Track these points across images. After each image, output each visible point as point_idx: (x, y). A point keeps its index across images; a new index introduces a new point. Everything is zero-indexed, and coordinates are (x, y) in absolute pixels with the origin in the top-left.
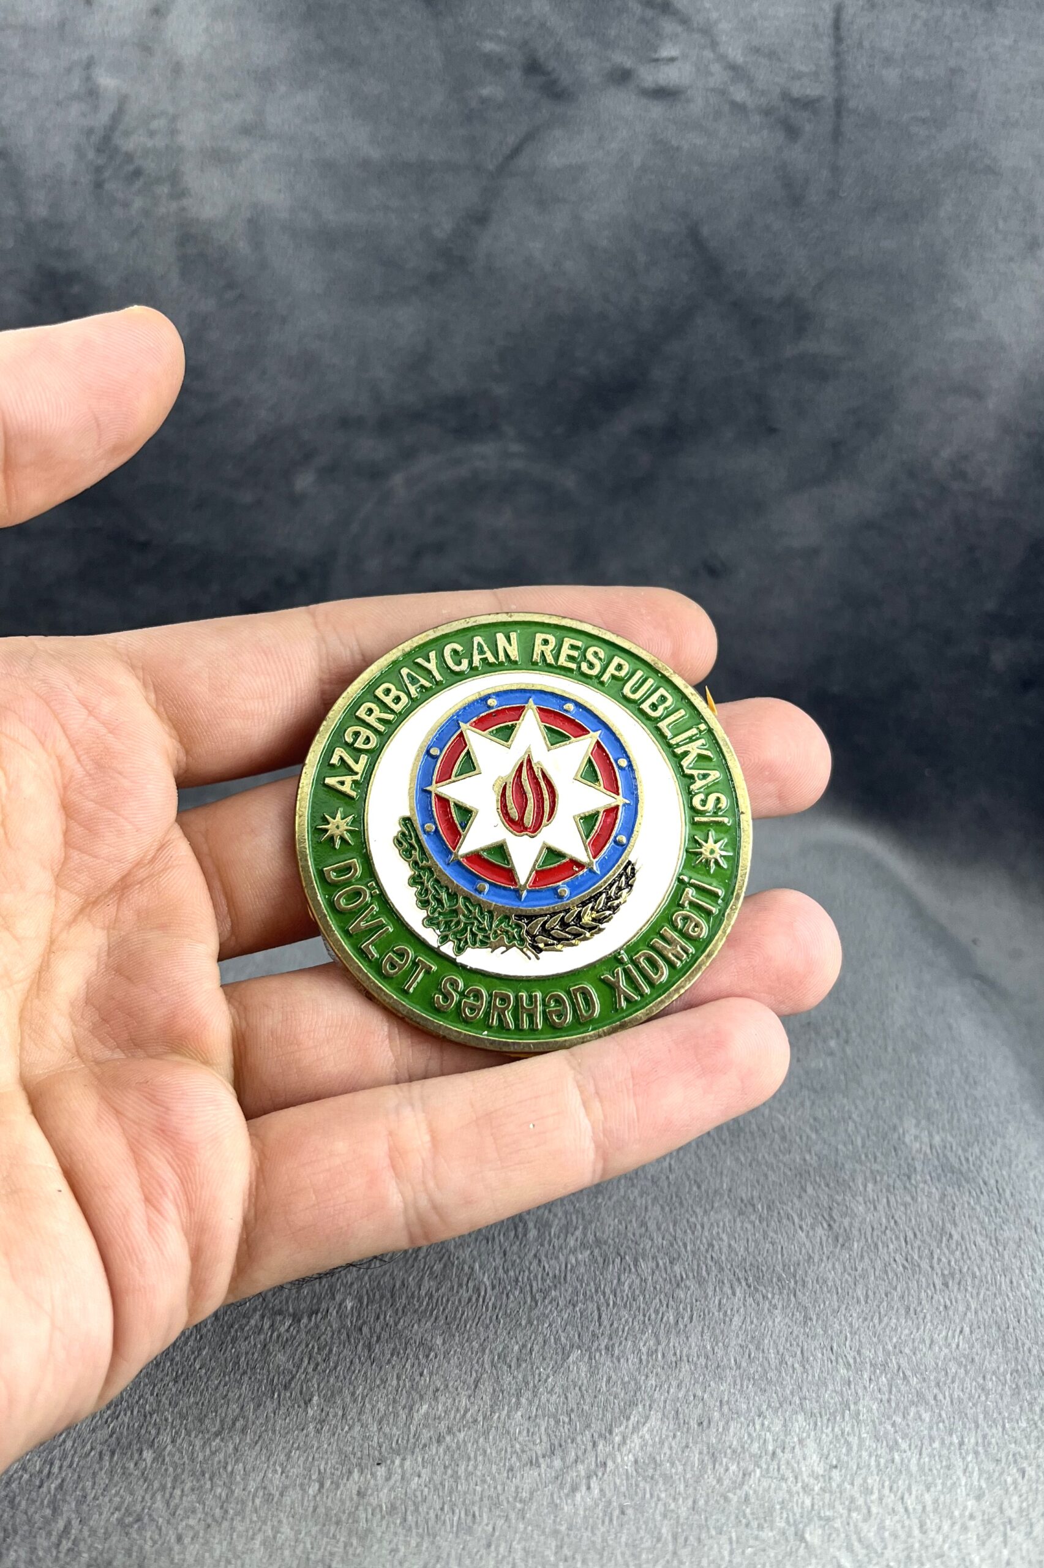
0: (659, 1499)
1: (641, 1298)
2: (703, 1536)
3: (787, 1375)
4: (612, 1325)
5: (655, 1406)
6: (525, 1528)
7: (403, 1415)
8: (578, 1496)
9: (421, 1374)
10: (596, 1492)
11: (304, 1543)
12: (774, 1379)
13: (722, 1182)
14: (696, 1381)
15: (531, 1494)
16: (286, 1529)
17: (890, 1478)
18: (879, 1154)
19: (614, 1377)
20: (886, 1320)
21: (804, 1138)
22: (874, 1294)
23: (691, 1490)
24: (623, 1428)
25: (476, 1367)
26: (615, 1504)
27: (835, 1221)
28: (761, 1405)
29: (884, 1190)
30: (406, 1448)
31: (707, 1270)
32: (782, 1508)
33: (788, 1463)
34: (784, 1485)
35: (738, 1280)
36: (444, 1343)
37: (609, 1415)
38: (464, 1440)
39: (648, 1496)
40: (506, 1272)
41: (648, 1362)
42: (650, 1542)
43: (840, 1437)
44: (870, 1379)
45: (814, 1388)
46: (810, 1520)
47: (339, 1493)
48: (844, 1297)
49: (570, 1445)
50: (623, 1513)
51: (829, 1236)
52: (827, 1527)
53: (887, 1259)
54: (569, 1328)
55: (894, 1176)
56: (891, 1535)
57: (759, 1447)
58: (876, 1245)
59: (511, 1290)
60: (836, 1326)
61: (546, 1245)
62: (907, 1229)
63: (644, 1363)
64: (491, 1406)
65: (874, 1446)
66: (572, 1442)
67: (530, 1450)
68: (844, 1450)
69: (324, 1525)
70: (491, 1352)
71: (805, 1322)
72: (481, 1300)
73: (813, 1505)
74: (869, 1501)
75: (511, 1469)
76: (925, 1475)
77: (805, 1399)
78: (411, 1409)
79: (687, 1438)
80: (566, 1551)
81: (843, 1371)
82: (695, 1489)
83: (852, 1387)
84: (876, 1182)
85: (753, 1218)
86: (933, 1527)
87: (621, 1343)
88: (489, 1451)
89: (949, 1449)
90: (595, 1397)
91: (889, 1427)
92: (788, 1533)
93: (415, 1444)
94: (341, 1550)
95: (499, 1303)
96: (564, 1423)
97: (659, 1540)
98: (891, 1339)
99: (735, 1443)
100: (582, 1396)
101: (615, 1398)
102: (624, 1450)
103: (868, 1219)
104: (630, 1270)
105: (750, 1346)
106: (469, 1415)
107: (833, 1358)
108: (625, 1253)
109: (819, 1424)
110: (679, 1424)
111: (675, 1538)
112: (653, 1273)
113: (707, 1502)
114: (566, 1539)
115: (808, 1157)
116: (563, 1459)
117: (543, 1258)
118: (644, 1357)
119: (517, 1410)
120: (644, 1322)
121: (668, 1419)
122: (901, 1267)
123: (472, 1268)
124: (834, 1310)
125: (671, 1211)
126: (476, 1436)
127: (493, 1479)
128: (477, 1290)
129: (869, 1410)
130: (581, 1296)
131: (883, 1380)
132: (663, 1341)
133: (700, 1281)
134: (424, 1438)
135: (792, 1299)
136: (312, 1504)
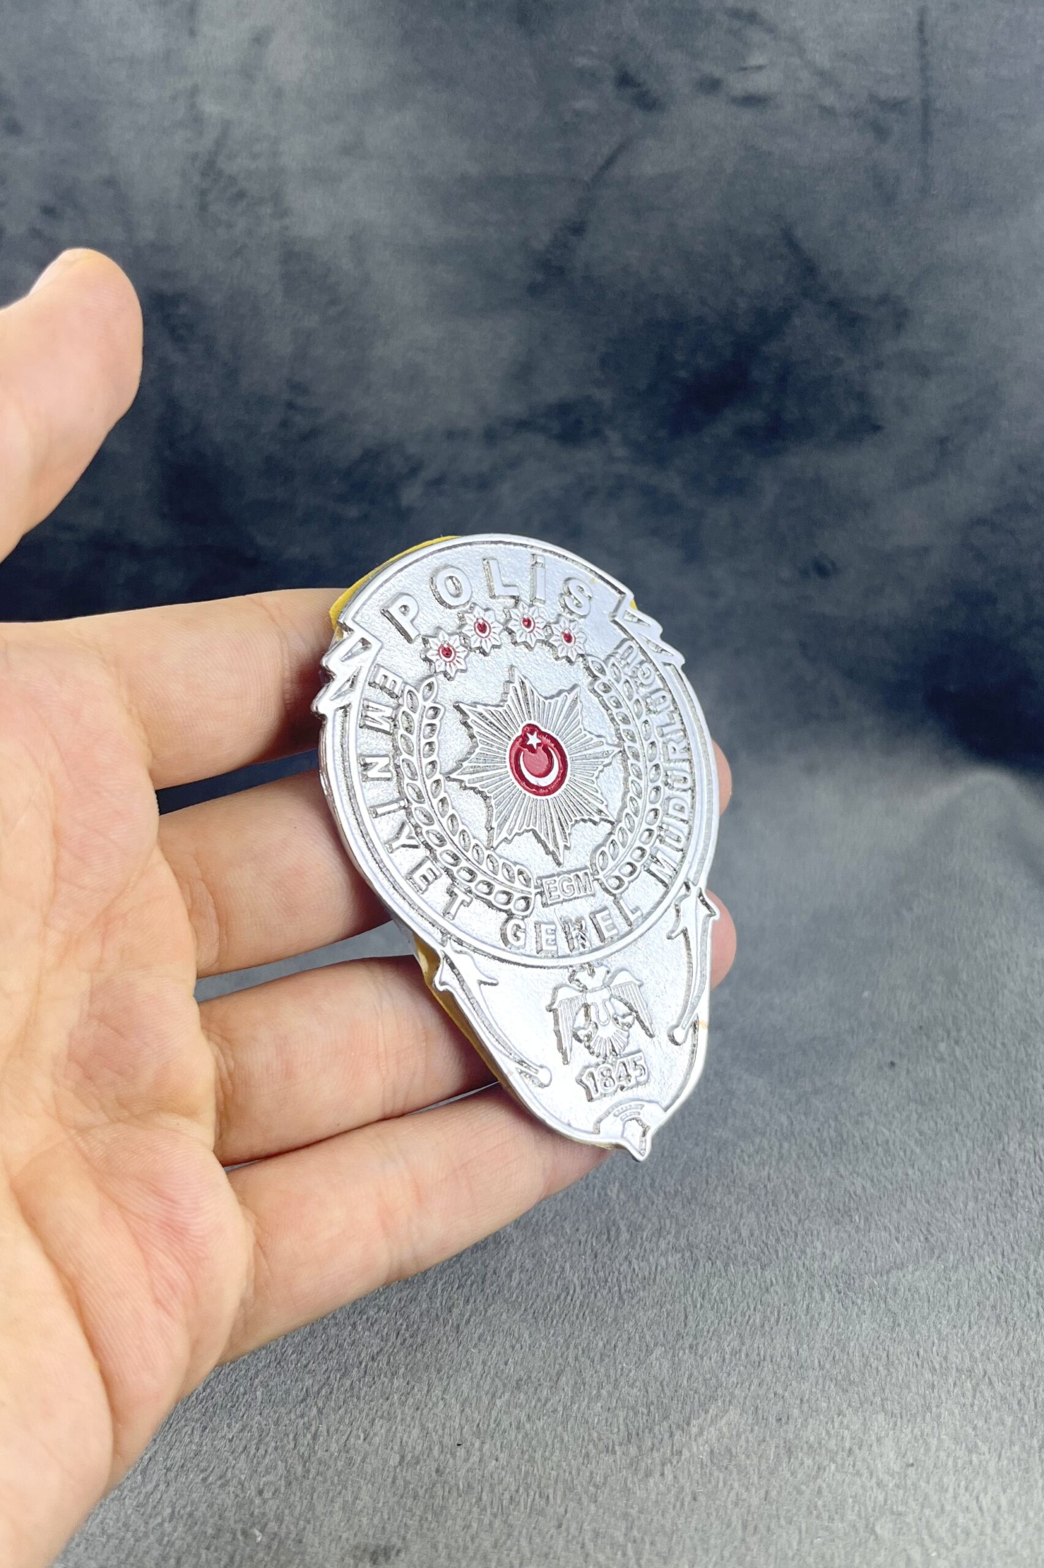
0: (732, 1488)
1: (729, 1301)
2: (773, 1526)
3: (870, 1377)
4: (697, 1325)
5: (735, 1402)
6: (597, 1511)
8: (651, 1481)
9: (506, 1364)
10: (669, 1477)
11: (382, 1512)
12: (857, 1380)
13: (820, 1192)
14: (778, 1380)
15: (606, 1478)
16: (364, 1495)
17: (966, 1479)
18: (982, 1170)
19: (696, 1373)
20: (975, 1328)
21: (908, 1153)
22: (966, 1303)
23: (763, 1482)
24: (700, 1420)
25: (560, 1360)
26: (688, 1491)
27: (932, 1235)
28: (842, 1404)
29: (985, 1209)
30: (486, 1432)
31: (797, 1276)
32: (854, 1502)
33: (864, 1460)
34: (859, 1482)
35: (829, 1286)
36: (530, 1336)
37: (688, 1408)
38: (543, 1428)
39: (721, 1484)
40: (596, 1273)
41: (731, 1362)
42: (719, 1528)
43: (919, 1437)
44: (955, 1384)
45: (898, 1390)
46: (881, 1514)
47: (418, 1467)
48: (935, 1305)
49: (647, 1434)
50: (695, 1499)
51: (925, 1248)
52: (898, 1521)
53: (982, 1271)
54: (655, 1327)
55: (996, 1193)
56: (962, 1532)
57: (836, 1445)
58: (972, 1258)
59: (599, 1290)
60: (925, 1332)
61: (638, 1248)
62: (1005, 1244)
63: (727, 1361)
64: (572, 1397)
65: (953, 1447)
66: (650, 1433)
67: (608, 1438)
68: (922, 1450)
69: (402, 1497)
70: (576, 1347)
71: (893, 1329)
72: (569, 1298)
73: (886, 1501)
74: (943, 1498)
75: (587, 1455)
76: (1002, 1477)
77: (887, 1399)
78: (494, 1396)
79: (765, 1433)
80: (635, 1533)
81: (928, 1375)
82: (769, 1480)
83: (936, 1390)
84: (976, 1199)
85: (849, 1228)
86: (1007, 1526)
87: (705, 1342)
88: (566, 1439)
89: (1029, 1453)
90: (676, 1391)
91: (970, 1431)
92: (858, 1525)
93: (495, 1430)
94: (417, 1523)
95: (587, 1301)
96: (643, 1414)
97: (728, 1526)
98: (978, 1344)
99: (812, 1439)
100: (663, 1390)
101: (696, 1392)
102: (700, 1440)
103: (966, 1235)
104: (720, 1276)
105: (835, 1348)
106: (549, 1405)
107: (919, 1363)
108: (717, 1258)
109: (899, 1423)
110: (758, 1419)
111: (745, 1527)
112: (743, 1278)
113: (779, 1493)
114: (636, 1522)
115: (910, 1172)
116: (639, 1448)
117: (634, 1261)
118: (727, 1356)
119: (597, 1402)
120: (730, 1324)
121: (747, 1414)
122: (996, 1279)
123: (563, 1269)
124: (923, 1317)
125: (766, 1218)
126: (555, 1425)
127: (569, 1465)
128: (566, 1289)
129: (951, 1413)
130: (670, 1297)
131: (968, 1385)
132: (748, 1342)
133: (790, 1286)
134: (505, 1424)
135: (883, 1305)
136: (392, 1474)
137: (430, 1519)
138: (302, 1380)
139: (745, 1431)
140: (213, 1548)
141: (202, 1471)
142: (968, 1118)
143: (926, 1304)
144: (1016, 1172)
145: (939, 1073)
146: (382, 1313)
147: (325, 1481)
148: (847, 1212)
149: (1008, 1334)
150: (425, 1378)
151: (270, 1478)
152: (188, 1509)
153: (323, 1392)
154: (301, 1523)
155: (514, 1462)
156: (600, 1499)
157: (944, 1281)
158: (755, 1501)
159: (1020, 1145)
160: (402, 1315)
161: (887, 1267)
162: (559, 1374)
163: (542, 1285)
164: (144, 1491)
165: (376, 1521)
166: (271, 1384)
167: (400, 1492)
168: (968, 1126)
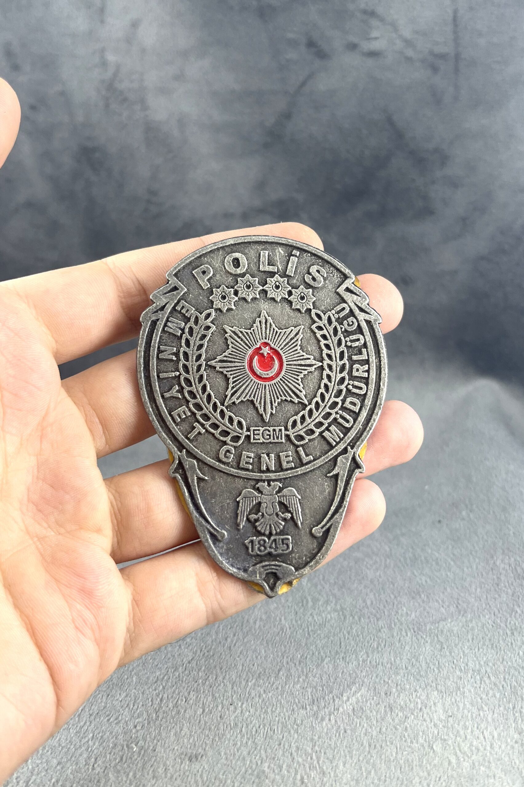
0: (363, 726)
1: (361, 636)
2: (383, 745)
3: (430, 673)
4: (346, 647)
5: (364, 685)
6: (298, 737)
7: (244, 683)
8: (324, 723)
9: (253, 665)
10: (333, 722)
11: (194, 737)
12: (424, 675)
13: (405, 583)
14: (385, 674)
15: (302, 721)
16: (185, 729)
17: (477, 723)
18: (484, 573)
19: (345, 670)
20: (481, 650)
21: (447, 564)
22: (477, 638)
23: (379, 724)
24: (348, 693)
25: (279, 664)
26: (342, 728)
27: (460, 604)
28: (417, 686)
29: (486, 592)
30: (244, 698)
31: (394, 624)
32: (423, 734)
33: (428, 714)
34: (425, 724)
35: (410, 629)
36: (265, 651)
37: (342, 688)
38: (271, 697)
39: (358, 725)
40: (296, 621)
42: (357, 746)
43: (454, 703)
44: (471, 677)
45: (444, 680)
46: (436, 740)
47: (212, 715)
48: (461, 638)
50: (345, 732)
51: (456, 611)
52: (444, 744)
53: (484, 622)
54: (325, 648)
55: (490, 585)
56: (476, 748)
57: (414, 706)
58: (479, 617)
60: (456, 652)
61: (317, 610)
62: (495, 609)
63: (361, 665)
64: (285, 682)
65: (471, 708)
66: (323, 699)
67: (303, 702)
68: (456, 709)
69: (203, 730)
70: (287, 657)
71: (441, 650)
72: (284, 634)
73: (438, 733)
74: (466, 732)
75: (293, 710)
76: (495, 722)
77: (438, 684)
78: (247, 681)
79: (379, 700)
80: (317, 748)
81: (458, 673)
82: (381, 723)
83: (462, 680)
84: (481, 588)
85: (419, 601)
86: (497, 746)
87: (350, 656)
88: (283, 702)
90: (336, 679)
91: (479, 700)
92: (425, 745)
93: (248, 697)
94: (211, 742)
96: (320, 690)
97: (362, 745)
98: (483, 658)
99: (402, 703)
100: (330, 679)
101: (345, 680)
102: (348, 703)
103: (476, 605)
104: (357, 624)
105: (413, 659)
106: (274, 685)
107: (454, 667)
108: (355, 615)
109: (444, 696)
110: (376, 693)
111: (370, 746)
112: (368, 625)
113: (386, 729)
114: (317, 743)
115: (449, 574)
116: (318, 707)
117: (315, 616)
118: (361, 663)
119: (297, 684)
120: (362, 647)
121: (370, 691)
122: (491, 626)
123: (280, 620)
124: (456, 644)
125: (379, 596)
126: (277, 695)
127: (284, 715)
128: (282, 629)
129: (470, 691)
130: (332, 634)
131: (478, 677)
132: (371, 656)
133: (390, 628)
134: (253, 694)
135: (436, 638)
136: (199, 719)
137: (217, 740)
138: (155, 672)
139: (370, 699)
140: (112, 754)
141: (107, 716)
142: (477, 548)
143: (457, 638)
144: (500, 574)
145: (462, 525)
146: (194, 640)
147: (167, 721)
148: (419, 593)
149: (497, 653)
150: (214, 672)
151: (140, 720)
152: (101, 734)
153: (166, 678)
154: (155, 741)
155: (258, 713)
156: (300, 731)
157: (465, 627)
158: (374, 733)
159: (502, 561)
160: (203, 642)
161: (438, 620)
162: (279, 671)
163: (271, 627)
164: (79, 725)
165: (191, 741)
166: (140, 674)
167: (202, 728)
168: (476, 552)
